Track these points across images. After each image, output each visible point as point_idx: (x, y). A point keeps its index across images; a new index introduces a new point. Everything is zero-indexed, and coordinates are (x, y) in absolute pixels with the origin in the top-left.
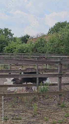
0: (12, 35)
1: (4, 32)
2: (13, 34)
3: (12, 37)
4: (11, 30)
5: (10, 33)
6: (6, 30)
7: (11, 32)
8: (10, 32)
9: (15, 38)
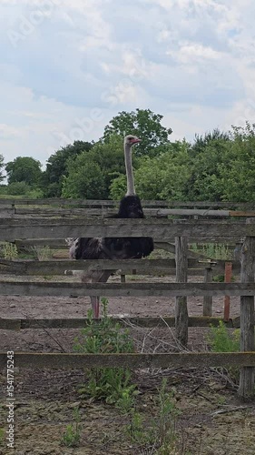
0: (165, 135)
1: (136, 126)
2: (170, 132)
3: (166, 140)
4: (161, 117)
5: (157, 128)
6: (143, 116)
7: (162, 123)
8: (159, 125)
9: (176, 146)
